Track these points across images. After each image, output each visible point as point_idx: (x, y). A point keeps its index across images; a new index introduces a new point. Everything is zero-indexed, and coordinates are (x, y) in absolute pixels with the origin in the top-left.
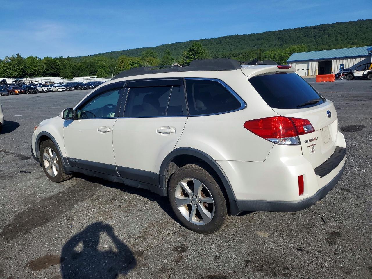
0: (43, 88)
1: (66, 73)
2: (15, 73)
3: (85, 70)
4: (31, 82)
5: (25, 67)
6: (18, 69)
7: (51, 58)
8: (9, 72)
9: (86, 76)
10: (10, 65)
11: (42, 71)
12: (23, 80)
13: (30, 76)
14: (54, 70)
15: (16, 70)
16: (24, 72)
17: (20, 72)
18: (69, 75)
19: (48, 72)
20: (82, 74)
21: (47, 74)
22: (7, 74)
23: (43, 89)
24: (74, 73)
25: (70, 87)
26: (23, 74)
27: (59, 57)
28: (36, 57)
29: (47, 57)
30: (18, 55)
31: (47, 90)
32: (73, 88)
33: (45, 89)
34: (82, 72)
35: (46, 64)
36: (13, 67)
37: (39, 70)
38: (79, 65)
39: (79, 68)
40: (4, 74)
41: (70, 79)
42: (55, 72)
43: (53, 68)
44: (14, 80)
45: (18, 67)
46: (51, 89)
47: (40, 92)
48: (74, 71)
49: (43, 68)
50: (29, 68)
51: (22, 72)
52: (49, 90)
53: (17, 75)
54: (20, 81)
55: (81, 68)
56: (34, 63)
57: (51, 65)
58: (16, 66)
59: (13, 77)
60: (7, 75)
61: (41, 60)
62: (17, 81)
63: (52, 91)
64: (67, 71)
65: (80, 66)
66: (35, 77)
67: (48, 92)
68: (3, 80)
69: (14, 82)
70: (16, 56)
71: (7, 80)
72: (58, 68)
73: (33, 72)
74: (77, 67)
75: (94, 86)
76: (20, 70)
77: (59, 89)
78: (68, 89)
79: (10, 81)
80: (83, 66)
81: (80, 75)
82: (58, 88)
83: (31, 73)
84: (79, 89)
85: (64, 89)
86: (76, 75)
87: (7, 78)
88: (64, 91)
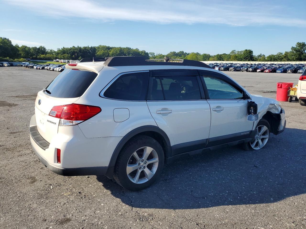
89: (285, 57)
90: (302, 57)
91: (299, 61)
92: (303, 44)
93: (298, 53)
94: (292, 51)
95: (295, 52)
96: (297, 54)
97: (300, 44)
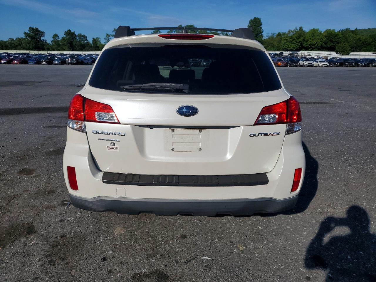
0: (305, 62)
1: (343, 47)
2: (293, 46)
3: (371, 44)
4: (305, 56)
5: (304, 40)
6: (297, 42)
7: (334, 30)
8: (288, 45)
9: (370, 51)
10: (290, 39)
11: (319, 44)
12: (298, 53)
13: (307, 49)
14: (332, 44)
15: (295, 43)
16: (301, 45)
17: (298, 45)
18: (346, 50)
19: (325, 46)
20: (365, 49)
21: (324, 48)
22: (286, 46)
23: (304, 64)
24: (355, 48)
25: (334, 63)
26: (299, 47)
27: (345, 29)
28: (318, 30)
29: (330, 30)
30: (301, 28)
31: (307, 64)
32: (337, 64)
33: (306, 63)
34: (365, 47)
35: (326, 36)
36: (293, 40)
37: (316, 43)
38: (364, 38)
39: (363, 42)
40: (283, 46)
41: (347, 54)
42: (333, 46)
43: (331, 42)
44: (291, 53)
45: (297, 40)
46: (312, 64)
47: (301, 66)
48: (356, 45)
49: (321, 41)
50: (307, 41)
51: (300, 45)
52: (310, 64)
53: (294, 48)
54: (295, 54)
55: (366, 42)
56: (314, 36)
57: (331, 38)
58: (296, 39)
59: (290, 50)
60: (285, 48)
61: (322, 33)
62: (293, 54)
63: (312, 66)
64: (346, 45)
65: (365, 40)
66: (310, 50)
67: (309, 66)
68: (281, 53)
69: (289, 55)
70: (298, 29)
71: (284, 52)
72: (338, 42)
73: (310, 45)
74: (361, 41)
75: (364, 64)
76: (298, 44)
77: (321, 64)
78: (331, 64)
79: (286, 53)
80: (368, 40)
81: (362, 50)
82: (319, 63)
83: (308, 47)
84: (344, 66)
85: (326, 64)
86: (357, 50)
87: (285, 51)
88: (326, 66)
89: (19, 45)
90: (39, 45)
91: (37, 50)
92: (36, 30)
93: (33, 40)
94: (25, 37)
95: (30, 39)
96: (33, 42)
97: (33, 28)
